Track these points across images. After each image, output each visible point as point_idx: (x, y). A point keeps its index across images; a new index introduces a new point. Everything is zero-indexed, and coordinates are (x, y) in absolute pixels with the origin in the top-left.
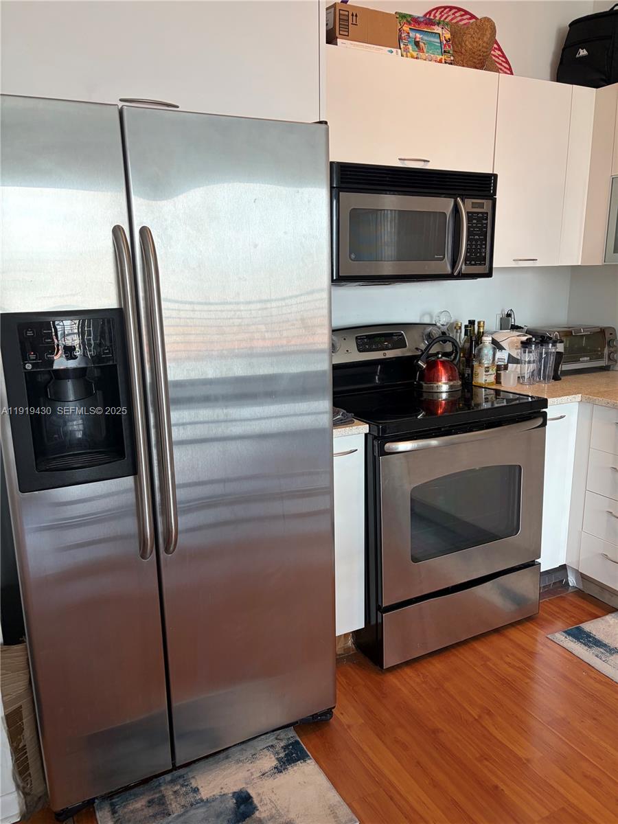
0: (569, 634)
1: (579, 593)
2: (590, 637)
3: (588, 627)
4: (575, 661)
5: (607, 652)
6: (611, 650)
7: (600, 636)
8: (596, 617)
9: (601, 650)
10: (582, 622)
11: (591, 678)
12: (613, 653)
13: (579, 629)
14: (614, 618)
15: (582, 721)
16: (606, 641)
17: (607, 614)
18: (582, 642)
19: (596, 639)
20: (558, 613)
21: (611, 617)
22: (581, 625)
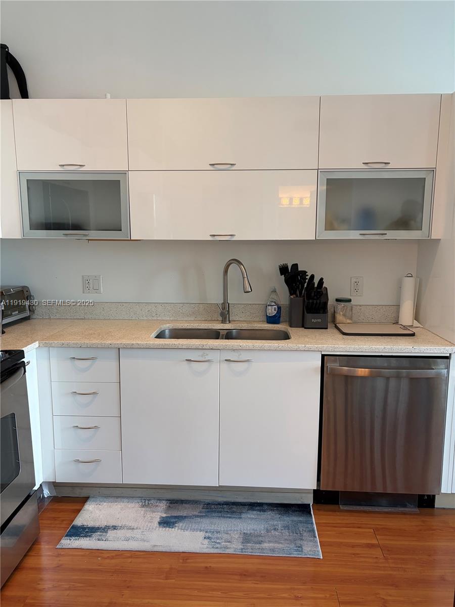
0: (71, 536)
1: (55, 499)
2: (85, 528)
3: (79, 521)
4: (87, 553)
5: (103, 532)
6: (104, 529)
7: (91, 524)
8: (78, 511)
9: (99, 533)
10: (73, 521)
11: (106, 558)
12: (107, 530)
13: (74, 527)
14: (90, 505)
15: (123, 595)
16: (97, 524)
17: (84, 505)
18: (82, 536)
19: (90, 527)
20: (51, 524)
21: (88, 506)
22: (73, 523)
